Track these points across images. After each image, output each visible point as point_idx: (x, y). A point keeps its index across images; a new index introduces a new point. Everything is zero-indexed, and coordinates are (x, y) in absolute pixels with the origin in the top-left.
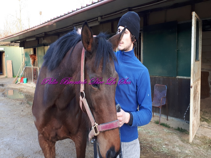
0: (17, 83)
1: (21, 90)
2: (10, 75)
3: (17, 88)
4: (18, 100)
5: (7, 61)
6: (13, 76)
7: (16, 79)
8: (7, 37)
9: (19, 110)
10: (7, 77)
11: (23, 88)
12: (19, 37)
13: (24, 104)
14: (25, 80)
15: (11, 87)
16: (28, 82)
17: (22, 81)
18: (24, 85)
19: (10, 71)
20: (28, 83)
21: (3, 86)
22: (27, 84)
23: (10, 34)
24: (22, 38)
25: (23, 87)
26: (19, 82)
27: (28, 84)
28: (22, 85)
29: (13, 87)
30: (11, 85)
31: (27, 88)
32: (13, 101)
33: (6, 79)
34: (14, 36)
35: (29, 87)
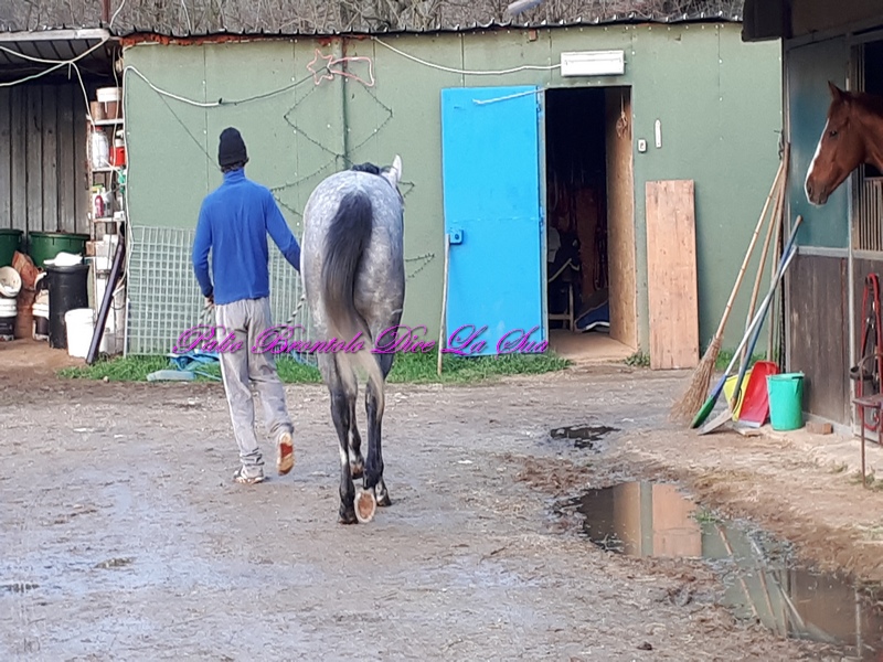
0: (708, 427)
2: (677, 335)
14: (781, 390)
16: (818, 420)
17: (753, 400)
20: (811, 431)
26: (728, 415)
27: (811, 438)
28: (755, 442)
35: (810, 465)
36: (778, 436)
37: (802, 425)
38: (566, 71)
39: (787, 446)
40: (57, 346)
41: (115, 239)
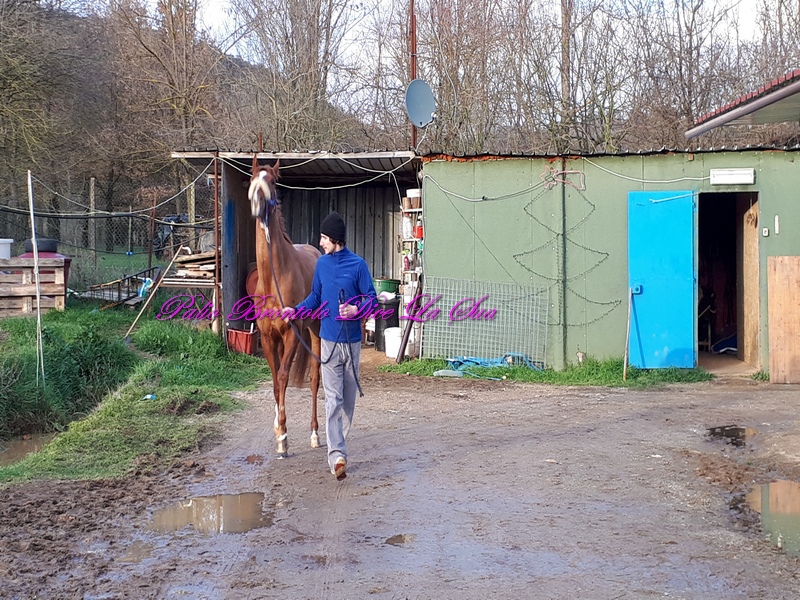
5: (770, 260)
10: (764, 377)
33: (762, 394)
38: (714, 181)
40: (379, 350)
41: (416, 284)
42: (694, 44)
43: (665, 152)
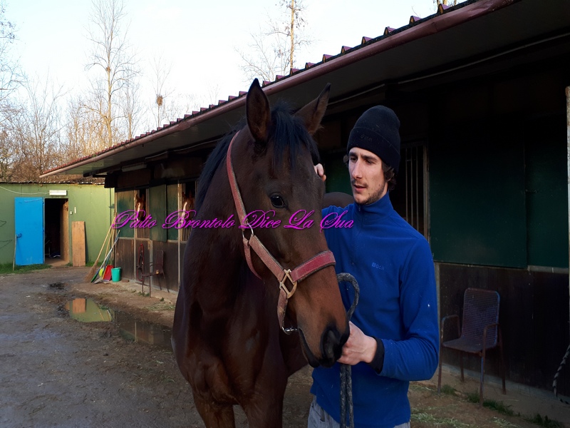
0: (96, 282)
1: (106, 300)
2: (79, 258)
3: (94, 293)
4: (95, 324)
5: (73, 223)
6: (86, 263)
7: (94, 271)
8: (77, 163)
9: (99, 352)
10: (70, 265)
11: (111, 295)
12: (105, 162)
13: (111, 336)
14: (115, 272)
15: (80, 291)
16: (124, 279)
17: (108, 275)
18: (114, 285)
19: (81, 249)
20: (123, 281)
21: (61, 289)
22: (120, 283)
23: (83, 156)
24: (111, 164)
25: (109, 290)
26: (101, 279)
27: (123, 283)
28: (109, 285)
29: (84, 291)
30: (81, 285)
31: (120, 294)
32: (84, 327)
33: (70, 271)
34: (92, 159)
35: (125, 291)
36: (114, 283)
37: (120, 279)
38: (51, 194)
39: (118, 286)
42: (42, 143)
43: (30, 183)
